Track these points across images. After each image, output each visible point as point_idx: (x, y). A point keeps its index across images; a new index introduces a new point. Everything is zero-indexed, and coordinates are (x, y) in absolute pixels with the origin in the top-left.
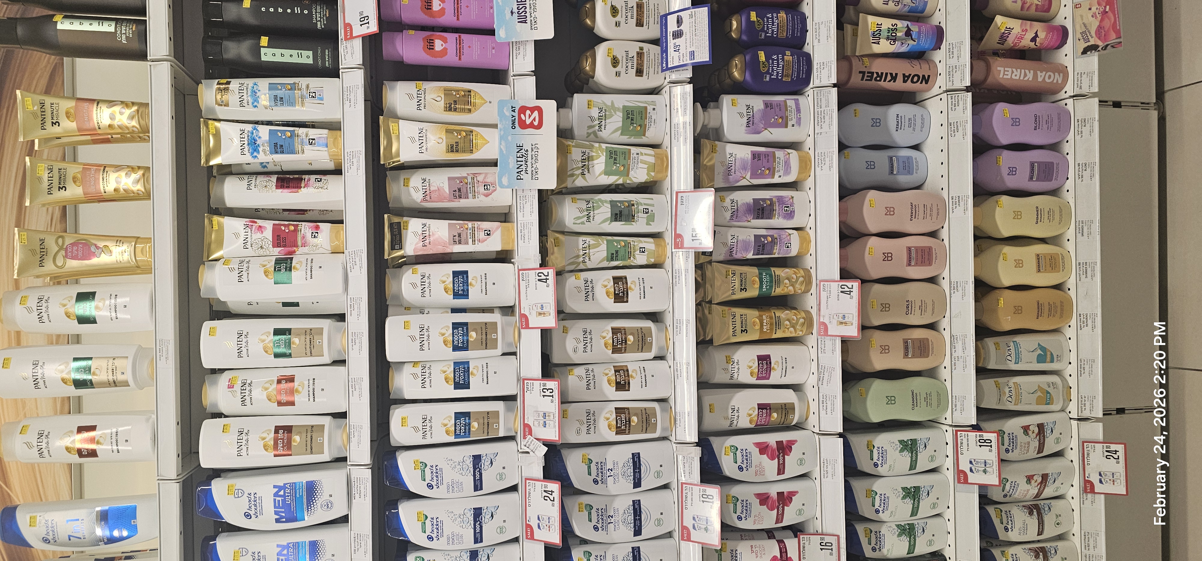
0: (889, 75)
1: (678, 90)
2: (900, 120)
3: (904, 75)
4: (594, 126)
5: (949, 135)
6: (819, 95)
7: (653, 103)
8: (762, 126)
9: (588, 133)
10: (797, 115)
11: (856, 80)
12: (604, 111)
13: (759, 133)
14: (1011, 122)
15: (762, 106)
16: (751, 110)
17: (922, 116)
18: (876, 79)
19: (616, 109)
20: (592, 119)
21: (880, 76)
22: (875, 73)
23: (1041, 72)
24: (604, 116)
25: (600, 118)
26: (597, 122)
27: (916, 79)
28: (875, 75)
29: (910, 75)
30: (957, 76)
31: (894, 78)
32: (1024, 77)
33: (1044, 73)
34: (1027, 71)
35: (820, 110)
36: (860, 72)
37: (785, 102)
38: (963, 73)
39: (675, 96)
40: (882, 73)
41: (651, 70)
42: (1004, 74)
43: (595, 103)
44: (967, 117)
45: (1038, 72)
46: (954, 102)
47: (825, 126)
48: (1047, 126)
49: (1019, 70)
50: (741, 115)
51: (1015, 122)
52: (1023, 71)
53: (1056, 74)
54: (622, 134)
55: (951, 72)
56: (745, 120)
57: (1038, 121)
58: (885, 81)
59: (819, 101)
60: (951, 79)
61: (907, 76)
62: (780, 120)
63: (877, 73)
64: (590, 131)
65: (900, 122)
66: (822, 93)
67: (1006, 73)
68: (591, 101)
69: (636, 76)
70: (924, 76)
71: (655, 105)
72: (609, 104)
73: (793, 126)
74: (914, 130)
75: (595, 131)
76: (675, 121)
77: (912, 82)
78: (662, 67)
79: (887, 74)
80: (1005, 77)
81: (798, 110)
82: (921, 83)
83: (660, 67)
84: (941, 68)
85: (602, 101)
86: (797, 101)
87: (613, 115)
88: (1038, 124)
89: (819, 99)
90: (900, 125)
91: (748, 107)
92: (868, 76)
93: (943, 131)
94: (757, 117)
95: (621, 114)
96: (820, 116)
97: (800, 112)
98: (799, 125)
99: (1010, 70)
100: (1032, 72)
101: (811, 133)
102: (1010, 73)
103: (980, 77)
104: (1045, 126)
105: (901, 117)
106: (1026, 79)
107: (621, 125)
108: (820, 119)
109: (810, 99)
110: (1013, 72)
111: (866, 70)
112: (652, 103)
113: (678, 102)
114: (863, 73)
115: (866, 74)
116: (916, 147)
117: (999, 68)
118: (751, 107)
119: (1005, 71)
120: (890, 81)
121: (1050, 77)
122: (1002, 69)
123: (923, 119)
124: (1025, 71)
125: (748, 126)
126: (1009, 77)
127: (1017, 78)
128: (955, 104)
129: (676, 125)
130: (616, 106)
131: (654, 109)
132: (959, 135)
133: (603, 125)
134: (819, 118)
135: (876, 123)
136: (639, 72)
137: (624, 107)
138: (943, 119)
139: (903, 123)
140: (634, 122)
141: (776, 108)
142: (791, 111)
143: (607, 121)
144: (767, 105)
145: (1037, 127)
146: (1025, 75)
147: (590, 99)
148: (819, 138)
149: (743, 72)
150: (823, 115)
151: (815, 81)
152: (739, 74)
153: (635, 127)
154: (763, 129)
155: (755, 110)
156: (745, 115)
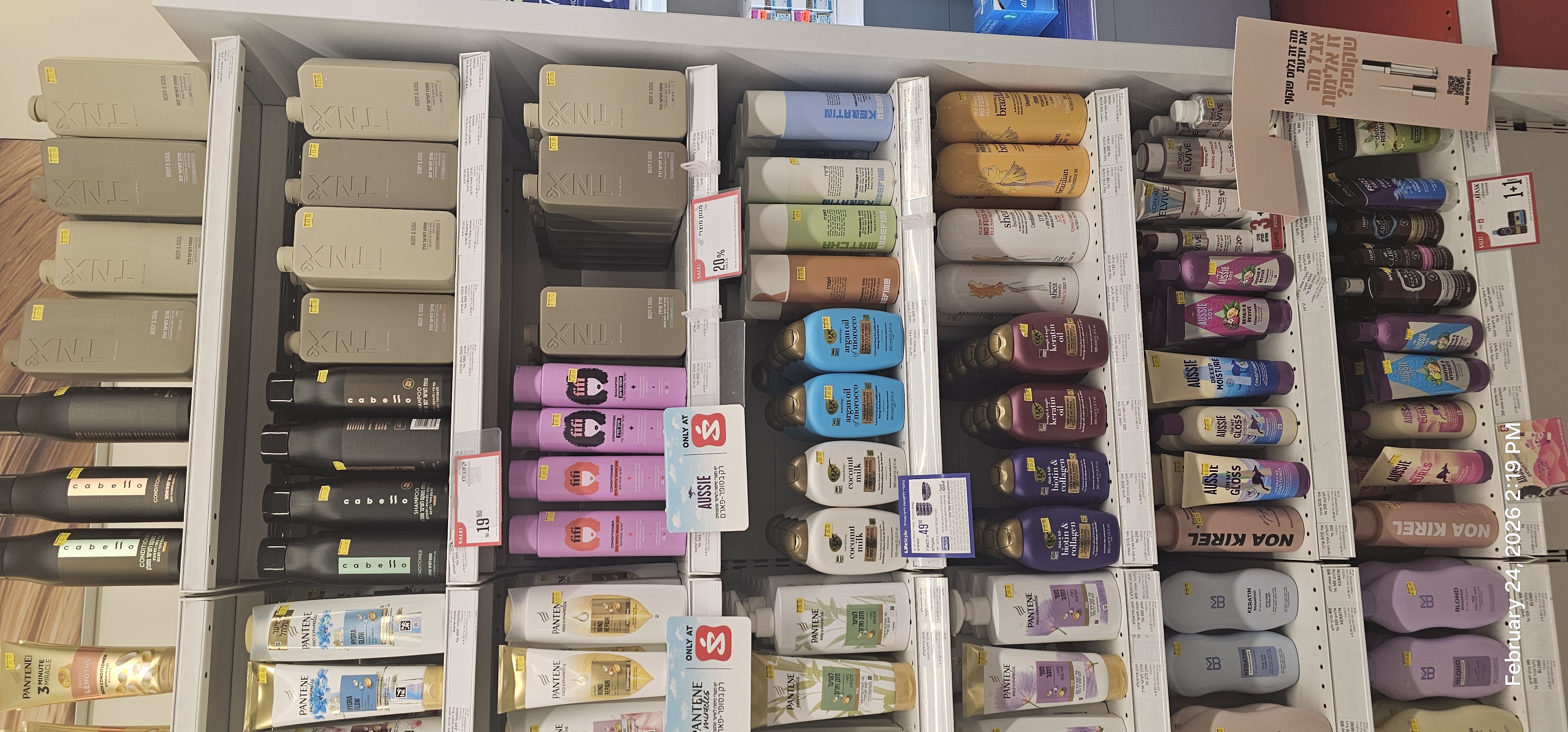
0: (1233, 536)
1: (927, 582)
2: (1253, 597)
3: (1255, 536)
4: (806, 636)
5: (1330, 627)
6: (1133, 579)
7: (891, 598)
8: (1052, 625)
9: (796, 645)
10: (1101, 606)
11: (1184, 543)
12: (820, 615)
13: (1047, 634)
14: (1419, 602)
15: (1049, 596)
16: (1034, 602)
17: (1285, 589)
18: (1214, 543)
19: (837, 612)
20: (803, 626)
21: (1220, 539)
22: (1212, 535)
23: (1458, 524)
24: (820, 622)
25: (814, 624)
26: (810, 631)
27: (1272, 540)
28: (1213, 538)
29: (1264, 535)
30: (1334, 542)
31: (1241, 540)
32: (1433, 534)
33: (1462, 525)
34: (1437, 524)
35: (1135, 600)
36: (1190, 535)
37: (1083, 586)
38: (1343, 538)
39: (923, 591)
40: (1222, 535)
41: (888, 552)
42: (1403, 531)
43: (807, 603)
44: (1355, 603)
45: (1454, 525)
46: (1332, 579)
47: (1145, 625)
48: (1474, 604)
49: (1424, 524)
50: (1020, 610)
51: (1427, 602)
52: (1430, 524)
53: (1481, 526)
54: (846, 644)
55: (1325, 534)
56: (1025, 618)
57: (1460, 599)
58: (1227, 544)
59: (1133, 587)
60: (1326, 545)
61: (1259, 538)
62: (1078, 615)
63: (1215, 535)
64: (800, 642)
65: (1253, 600)
66: (1137, 576)
67: (1406, 529)
68: (801, 601)
69: (866, 560)
70: (1284, 536)
71: (894, 602)
72: (827, 603)
73: (1097, 622)
74: (1275, 610)
75: (807, 643)
76: (923, 627)
77: (1267, 543)
78: (903, 550)
79: (1229, 536)
80: (1404, 533)
81: (1103, 599)
82: (1281, 545)
83: (900, 547)
84: (1309, 525)
85: (818, 600)
86: (1100, 584)
87: (834, 620)
88: (1461, 602)
89: (1133, 585)
90: (1253, 604)
91: (1029, 597)
92: (1201, 540)
93: (1320, 618)
94: (1043, 611)
95: (845, 618)
96: (1136, 610)
97: (1106, 603)
98: (1106, 620)
99: (1411, 524)
100: (1444, 524)
101: (1124, 630)
102: (1411, 529)
103: (1369, 532)
104: (1472, 605)
105: (1255, 592)
106: (1436, 534)
107: (845, 632)
108: (1135, 615)
109: (1120, 580)
110: (1416, 527)
111: (1199, 532)
112: (889, 599)
113: (927, 601)
114: (1195, 536)
115: (1199, 537)
116: (1280, 631)
117: (1395, 523)
118: (1034, 598)
119: (1404, 526)
120: (1234, 544)
121: (1471, 531)
122: (1399, 523)
123: (1286, 594)
124: (1433, 524)
125: (1030, 626)
126: (1411, 533)
127: (1423, 534)
128: (1334, 582)
129: (926, 634)
130: (838, 606)
131: (892, 608)
132: (1345, 627)
133: (819, 634)
134: (1135, 612)
135: (1218, 602)
136: (870, 555)
137: (849, 606)
138: (1317, 599)
139: (1258, 601)
140: (864, 628)
141: (1070, 597)
142: (1092, 602)
143: (825, 628)
144: (1058, 593)
145: (1460, 607)
146: (1435, 530)
147: (799, 597)
148: (1135, 642)
149: (1020, 543)
150: (1140, 609)
151: (1126, 556)
152: (1013, 546)
153: (865, 634)
154: (1053, 629)
155: (1039, 602)
156: (1026, 610)
